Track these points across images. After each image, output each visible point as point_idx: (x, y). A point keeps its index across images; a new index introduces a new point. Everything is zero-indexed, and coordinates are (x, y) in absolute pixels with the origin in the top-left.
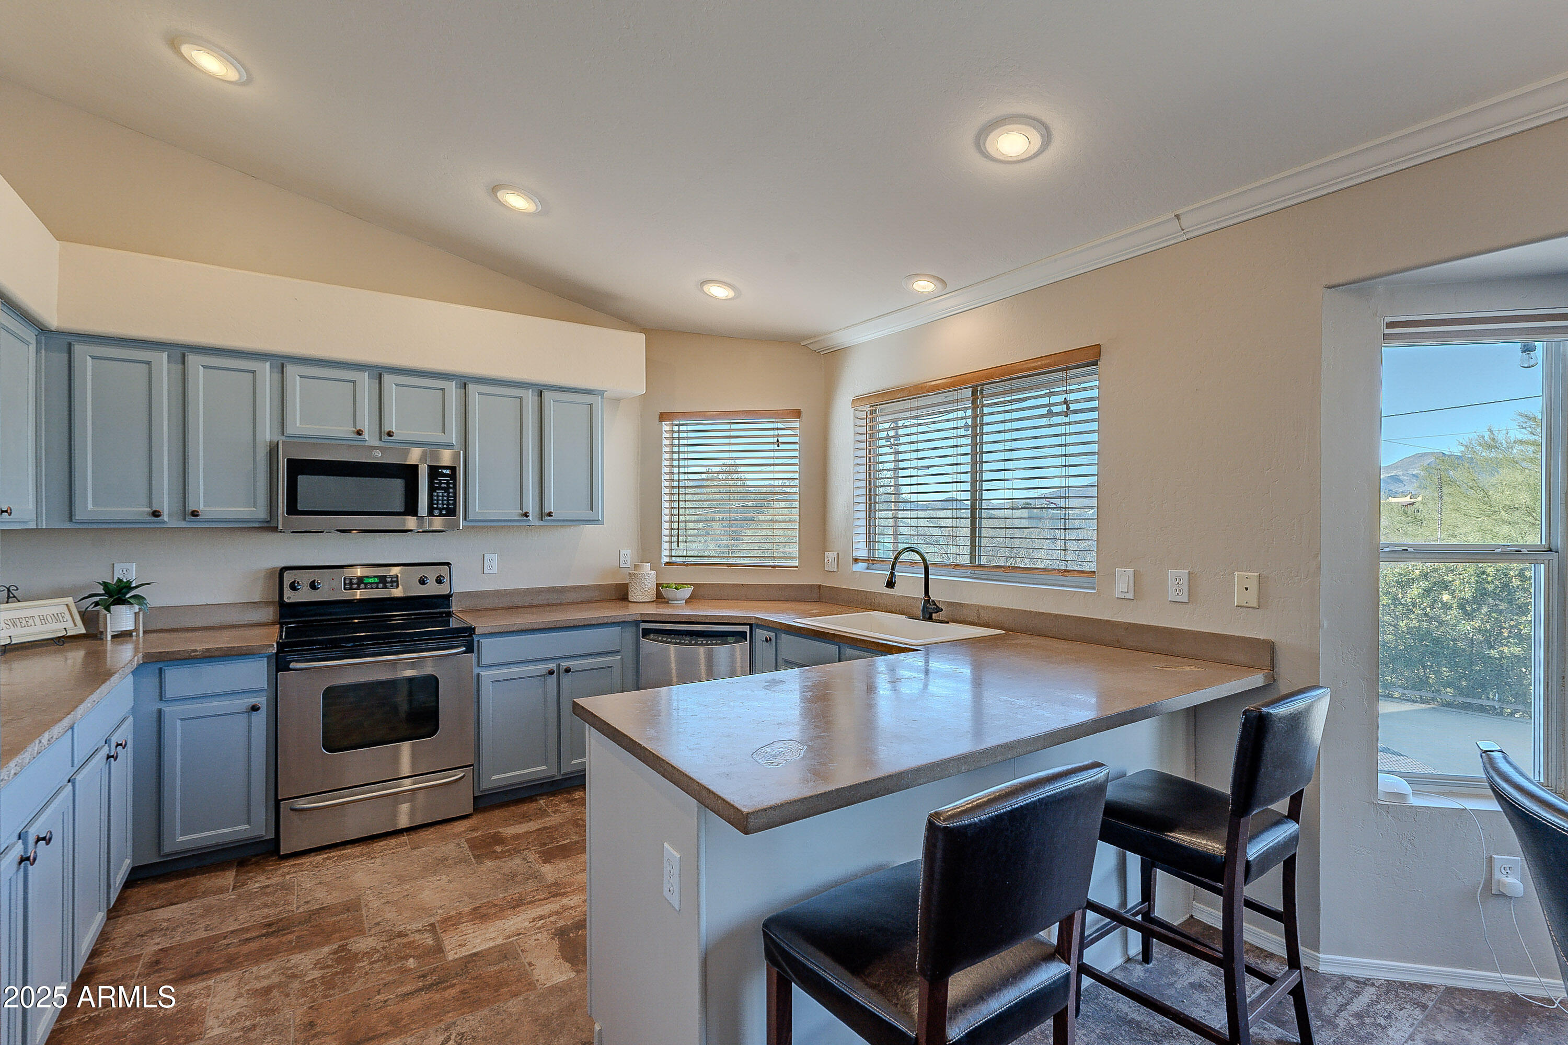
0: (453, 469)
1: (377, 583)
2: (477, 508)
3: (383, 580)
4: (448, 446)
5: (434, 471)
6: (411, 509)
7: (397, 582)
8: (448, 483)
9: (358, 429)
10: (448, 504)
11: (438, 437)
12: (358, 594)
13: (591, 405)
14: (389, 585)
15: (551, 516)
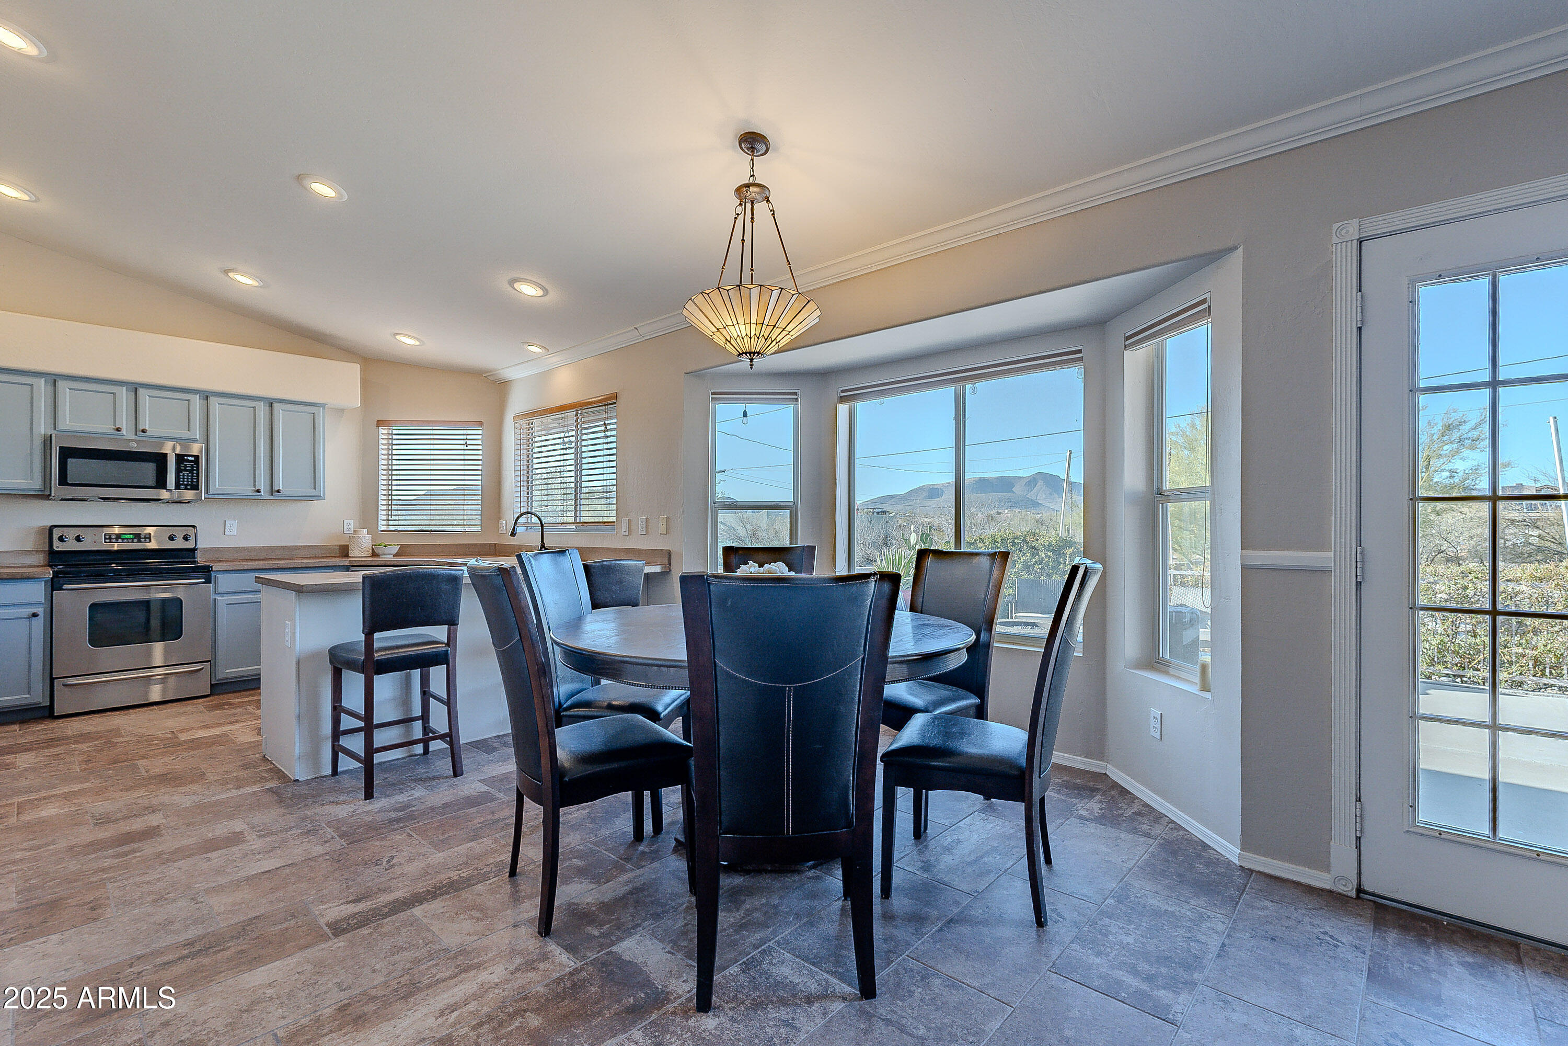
0: (197, 457)
1: (133, 539)
2: (217, 485)
3: (138, 537)
4: (195, 441)
5: (180, 458)
6: (161, 483)
7: (150, 538)
8: (192, 467)
9: (117, 426)
10: (192, 481)
11: (185, 434)
12: (116, 547)
13: (314, 414)
14: (143, 540)
15: (279, 492)
